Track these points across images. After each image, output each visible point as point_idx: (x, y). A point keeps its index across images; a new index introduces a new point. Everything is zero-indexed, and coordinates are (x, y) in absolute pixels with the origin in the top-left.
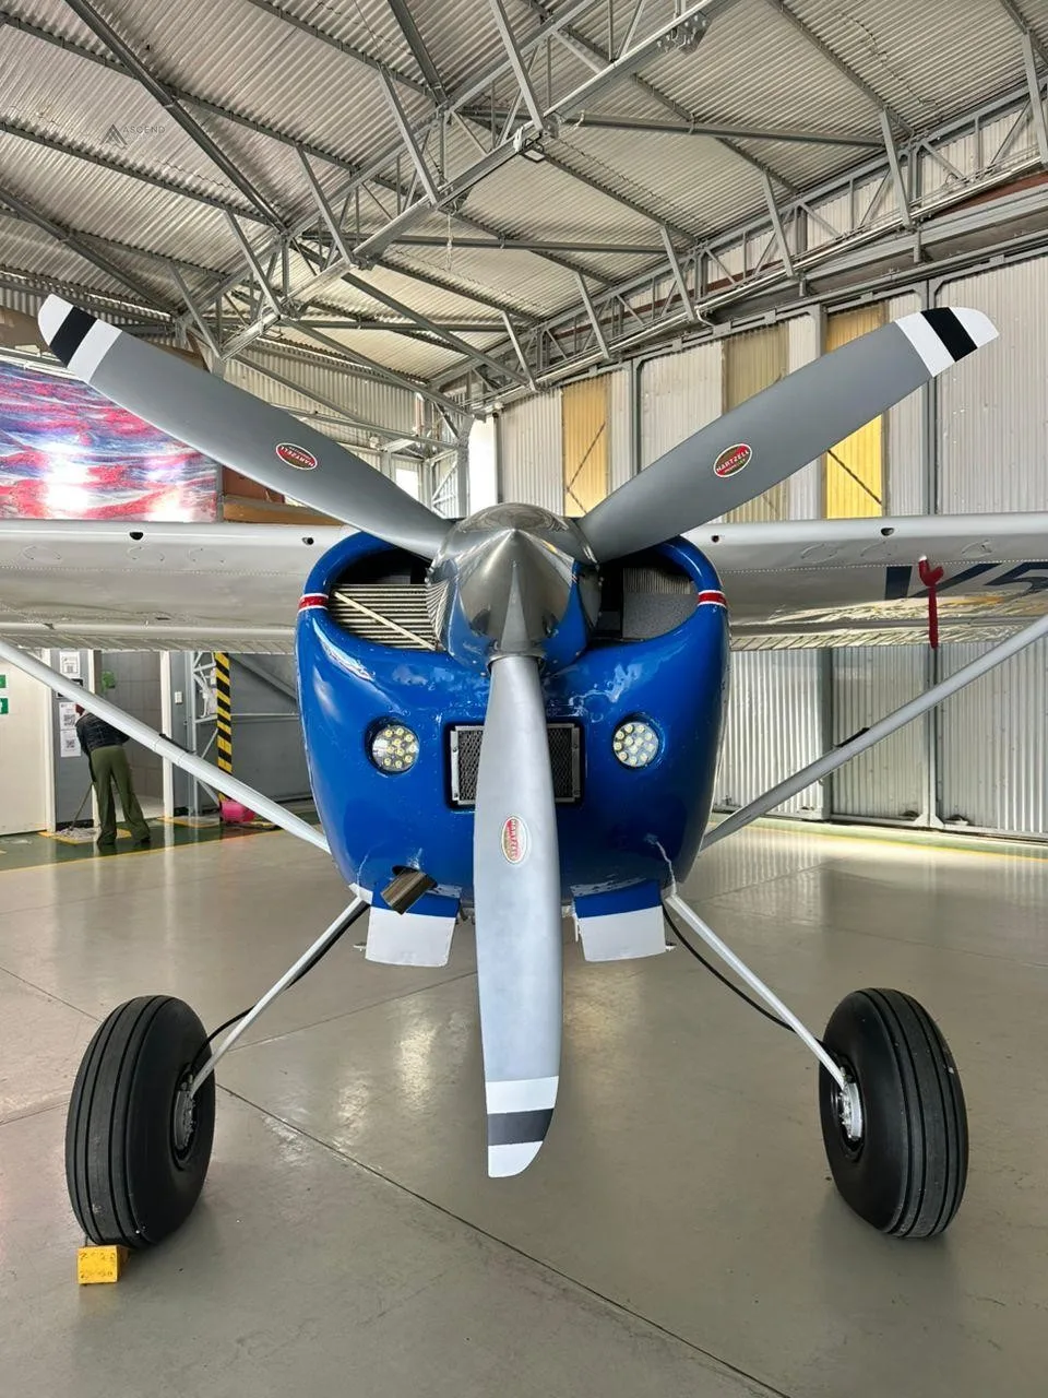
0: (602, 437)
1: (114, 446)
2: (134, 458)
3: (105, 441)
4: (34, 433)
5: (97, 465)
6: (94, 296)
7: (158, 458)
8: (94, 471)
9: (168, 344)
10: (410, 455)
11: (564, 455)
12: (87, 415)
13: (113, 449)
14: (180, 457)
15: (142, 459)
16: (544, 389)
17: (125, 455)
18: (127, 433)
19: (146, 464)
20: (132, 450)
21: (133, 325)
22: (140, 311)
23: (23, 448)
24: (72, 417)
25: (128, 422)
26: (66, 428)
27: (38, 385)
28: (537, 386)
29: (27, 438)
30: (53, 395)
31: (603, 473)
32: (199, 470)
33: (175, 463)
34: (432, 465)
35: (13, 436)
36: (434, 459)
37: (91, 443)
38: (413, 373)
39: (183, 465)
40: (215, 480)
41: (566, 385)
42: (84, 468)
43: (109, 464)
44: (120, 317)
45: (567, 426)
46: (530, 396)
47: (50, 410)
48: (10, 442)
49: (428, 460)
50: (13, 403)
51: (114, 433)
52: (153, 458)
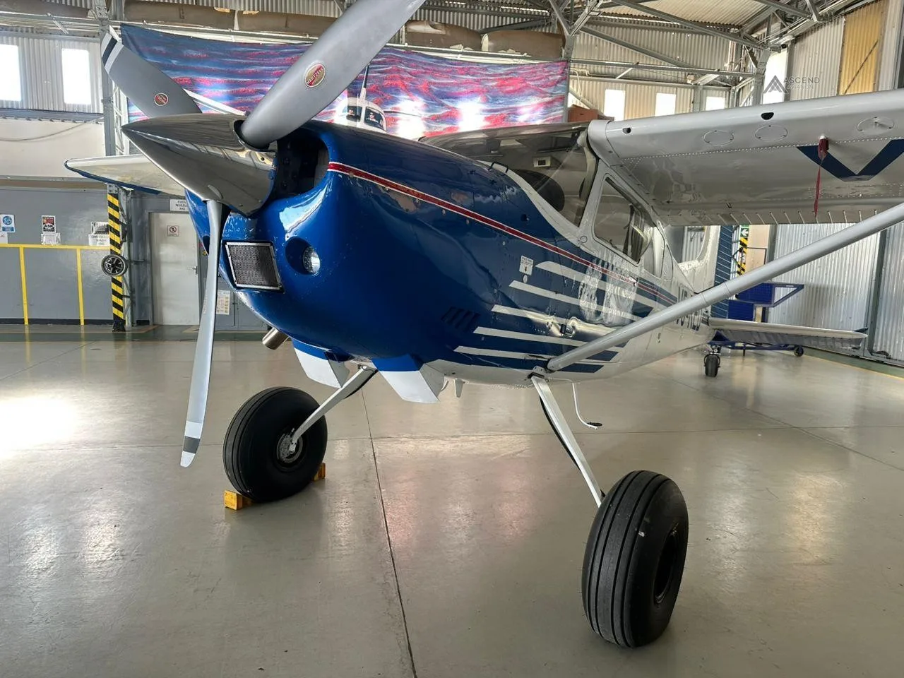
0: (874, 53)
1: (501, 102)
2: (512, 108)
3: (495, 98)
4: (456, 98)
5: (489, 115)
6: (503, 7)
7: (526, 106)
8: (488, 119)
9: (543, 31)
10: (720, 85)
11: (840, 71)
12: (487, 84)
13: (500, 104)
14: (540, 104)
15: (516, 109)
16: (827, 19)
17: (507, 107)
18: (509, 92)
19: (518, 111)
20: (512, 103)
21: (527, 22)
22: (531, 12)
23: (449, 108)
24: (477, 86)
25: (510, 85)
26: (474, 93)
27: (460, 69)
28: (819, 17)
29: (452, 102)
30: (468, 74)
31: (872, 84)
32: (552, 111)
33: (537, 109)
34: (737, 90)
35: (445, 101)
36: (739, 86)
37: (487, 101)
38: (728, 22)
39: (542, 109)
40: (562, 117)
41: (849, 13)
42: (483, 117)
43: (496, 113)
44: (518, 18)
45: (846, 46)
46: (816, 27)
47: (465, 83)
48: (442, 105)
49: (734, 88)
50: (445, 81)
51: (501, 94)
52: (522, 107)
